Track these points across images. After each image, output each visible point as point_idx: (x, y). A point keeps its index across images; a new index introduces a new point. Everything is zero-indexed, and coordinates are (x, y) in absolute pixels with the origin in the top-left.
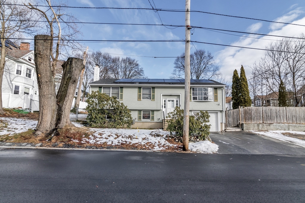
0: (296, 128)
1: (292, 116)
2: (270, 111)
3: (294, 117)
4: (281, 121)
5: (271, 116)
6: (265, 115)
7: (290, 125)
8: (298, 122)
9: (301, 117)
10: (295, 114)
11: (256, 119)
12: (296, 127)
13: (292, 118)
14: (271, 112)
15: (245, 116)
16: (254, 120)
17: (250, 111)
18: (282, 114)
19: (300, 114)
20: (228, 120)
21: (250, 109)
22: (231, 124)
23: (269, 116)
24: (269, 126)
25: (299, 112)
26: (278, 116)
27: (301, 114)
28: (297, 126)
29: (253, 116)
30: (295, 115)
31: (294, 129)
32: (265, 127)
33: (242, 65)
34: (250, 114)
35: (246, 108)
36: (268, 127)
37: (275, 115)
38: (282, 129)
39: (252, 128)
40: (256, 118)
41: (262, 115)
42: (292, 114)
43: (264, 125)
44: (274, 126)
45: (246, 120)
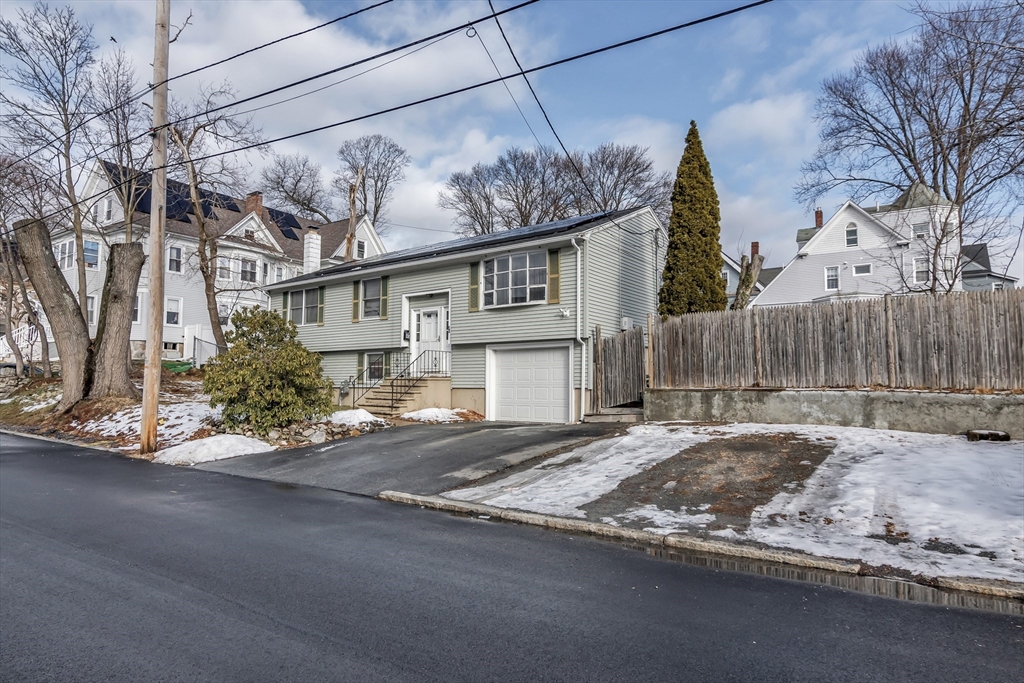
0: (909, 411)
1: (925, 346)
2: (796, 326)
3: (940, 349)
4: (852, 375)
5: (796, 353)
6: (768, 349)
7: (878, 399)
8: (963, 380)
9: (985, 347)
10: (943, 333)
11: (721, 370)
12: (913, 406)
13: (926, 357)
14: (797, 333)
15: (670, 359)
16: (712, 374)
17: (693, 330)
18: (863, 339)
19: (977, 334)
20: (606, 378)
21: (692, 325)
22: (615, 391)
23: (785, 353)
24: (760, 400)
25: (975, 321)
26: (839, 353)
27: (984, 332)
28: (919, 403)
29: (708, 355)
30: (944, 337)
31: (900, 417)
32: (740, 405)
33: (692, 123)
34: (696, 347)
35: (677, 320)
36: (755, 405)
37: (821, 346)
38: (830, 420)
39: (680, 411)
40: (721, 363)
41: (750, 350)
42: (924, 335)
43: (731, 398)
44: (783, 400)
45: (674, 373)
